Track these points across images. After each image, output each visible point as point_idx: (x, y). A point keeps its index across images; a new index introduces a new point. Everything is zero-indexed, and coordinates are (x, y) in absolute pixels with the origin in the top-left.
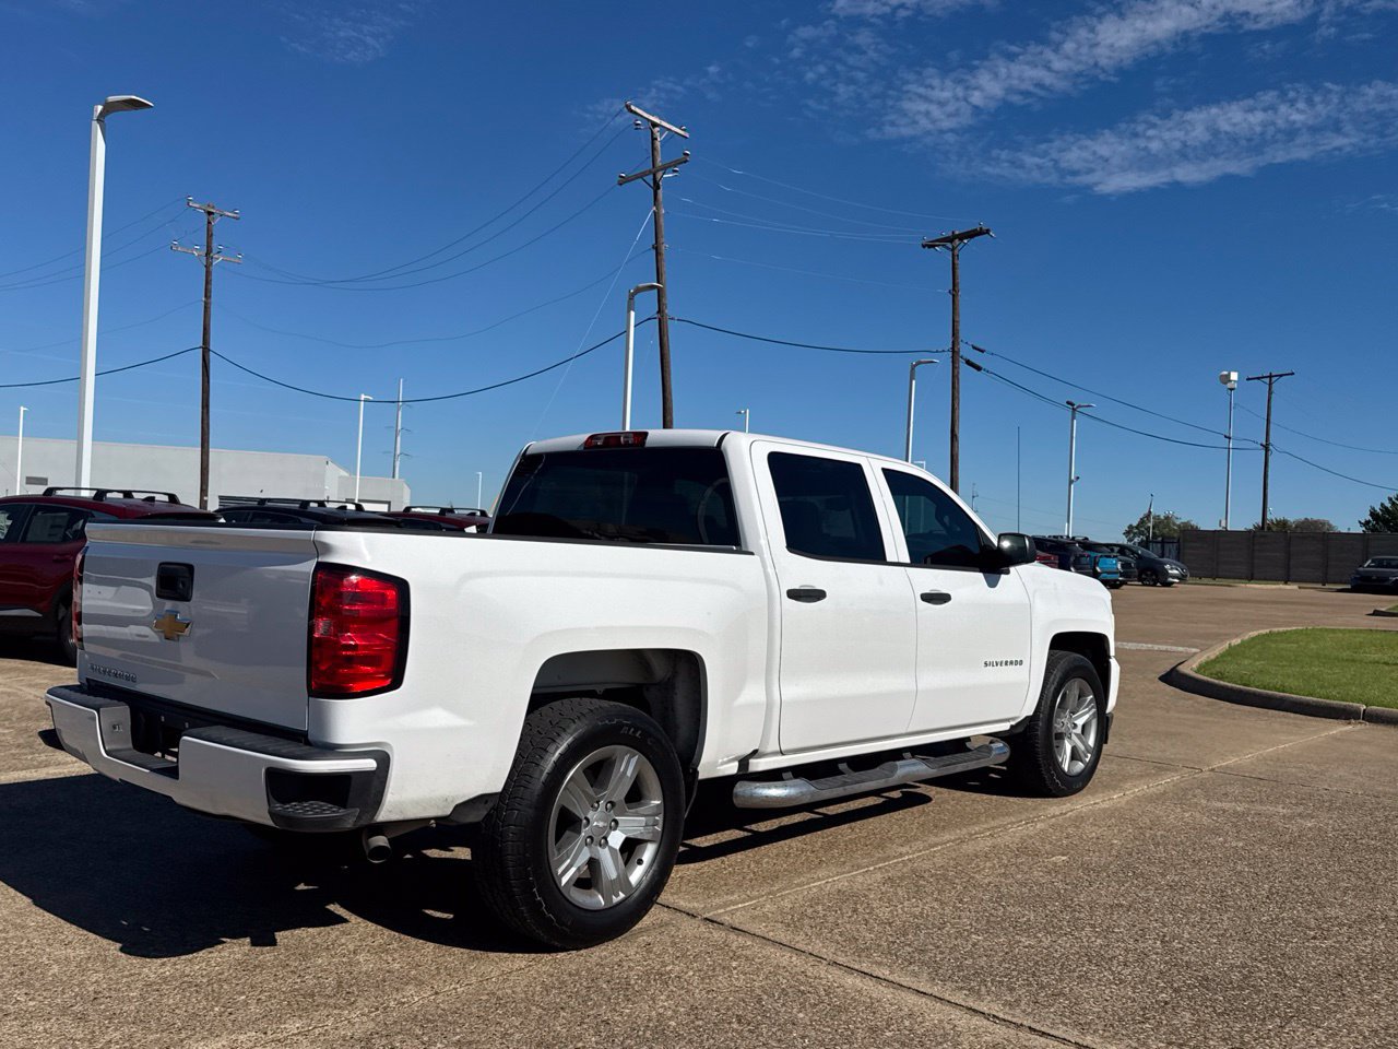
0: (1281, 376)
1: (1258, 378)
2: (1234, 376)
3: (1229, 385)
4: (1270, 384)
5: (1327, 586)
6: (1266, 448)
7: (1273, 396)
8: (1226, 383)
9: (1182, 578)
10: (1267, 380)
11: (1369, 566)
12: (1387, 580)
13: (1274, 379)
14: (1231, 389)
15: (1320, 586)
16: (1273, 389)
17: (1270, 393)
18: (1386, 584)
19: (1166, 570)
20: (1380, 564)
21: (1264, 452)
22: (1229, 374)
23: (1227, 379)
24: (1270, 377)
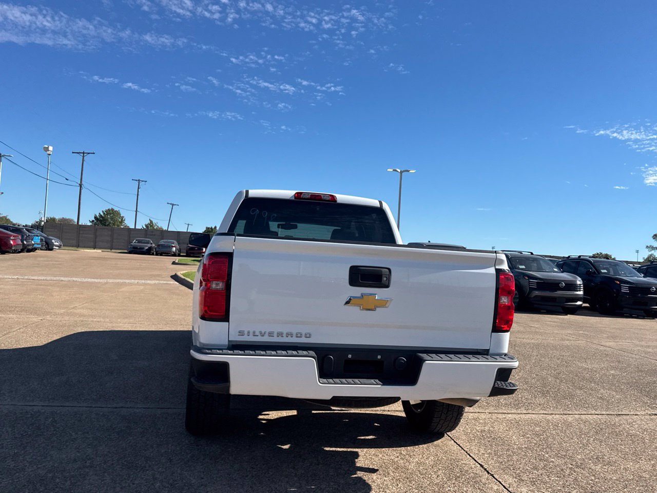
0: (89, 153)
1: (78, 153)
2: (51, 148)
3: (48, 152)
4: (83, 157)
5: (113, 251)
6: (81, 186)
7: (84, 162)
8: (46, 151)
9: (59, 246)
10: (82, 154)
11: (135, 242)
12: (143, 249)
13: (85, 154)
14: (49, 155)
15: (110, 250)
16: (85, 159)
17: (83, 160)
18: (143, 250)
19: (53, 243)
20: (139, 242)
21: (79, 188)
22: (48, 147)
23: (47, 149)
24: (84, 153)
